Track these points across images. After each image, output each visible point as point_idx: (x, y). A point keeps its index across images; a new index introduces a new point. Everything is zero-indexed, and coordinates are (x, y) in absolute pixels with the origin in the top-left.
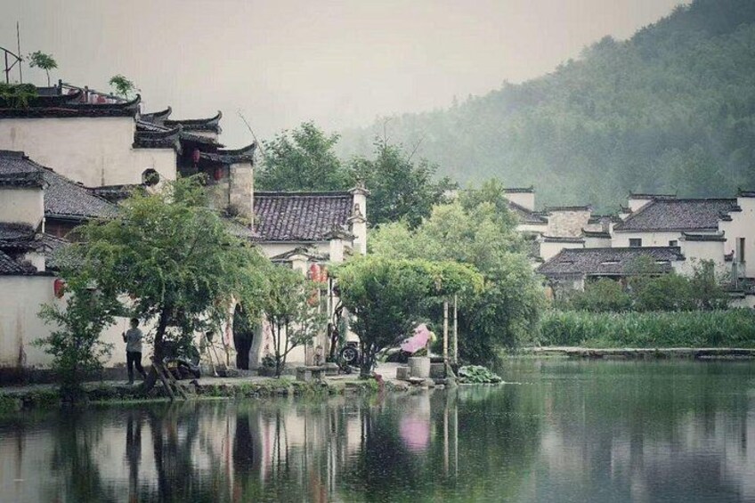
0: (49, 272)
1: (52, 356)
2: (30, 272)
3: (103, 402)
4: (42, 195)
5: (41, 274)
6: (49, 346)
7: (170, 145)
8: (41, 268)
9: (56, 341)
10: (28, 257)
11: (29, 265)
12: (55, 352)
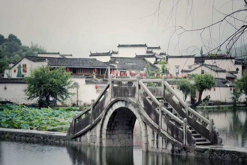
0: (230, 86)
1: (232, 100)
2: (227, 86)
3: (240, 108)
4: (226, 73)
5: (229, 87)
6: (232, 99)
7: (241, 64)
8: (229, 86)
9: (233, 98)
10: (226, 84)
11: (226, 85)
12: (233, 100)
